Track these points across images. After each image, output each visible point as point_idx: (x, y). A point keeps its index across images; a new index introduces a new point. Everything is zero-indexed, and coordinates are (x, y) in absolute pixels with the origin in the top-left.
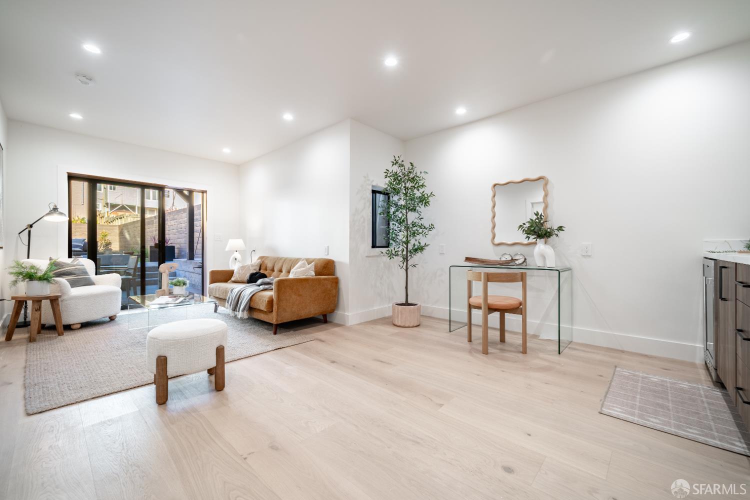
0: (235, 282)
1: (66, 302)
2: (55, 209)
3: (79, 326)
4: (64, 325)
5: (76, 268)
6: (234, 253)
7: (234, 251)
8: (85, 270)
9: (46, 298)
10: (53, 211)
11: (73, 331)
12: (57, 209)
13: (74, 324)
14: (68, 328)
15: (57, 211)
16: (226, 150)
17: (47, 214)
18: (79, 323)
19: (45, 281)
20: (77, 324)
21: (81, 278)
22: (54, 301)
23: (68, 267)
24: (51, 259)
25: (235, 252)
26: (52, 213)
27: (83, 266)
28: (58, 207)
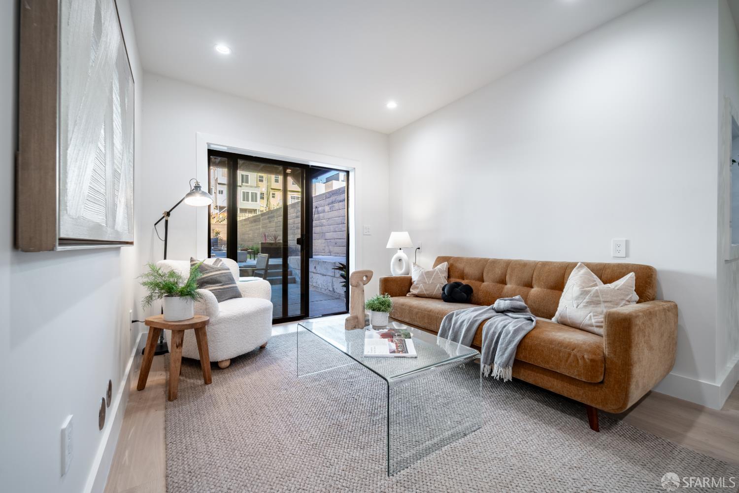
0: (417, 296)
1: (212, 327)
2: (197, 187)
3: (228, 363)
4: (211, 362)
5: (222, 274)
6: (397, 252)
7: (397, 249)
8: (231, 275)
9: (191, 326)
10: (194, 191)
11: (221, 370)
12: (200, 187)
13: (222, 361)
14: (215, 366)
15: (200, 190)
16: (392, 105)
17: (189, 195)
18: (228, 359)
19: (188, 297)
20: (226, 360)
21: (228, 288)
22: (200, 329)
23: (211, 272)
24: (192, 260)
25: (399, 251)
26: (194, 192)
27: (229, 269)
28: (201, 185)
